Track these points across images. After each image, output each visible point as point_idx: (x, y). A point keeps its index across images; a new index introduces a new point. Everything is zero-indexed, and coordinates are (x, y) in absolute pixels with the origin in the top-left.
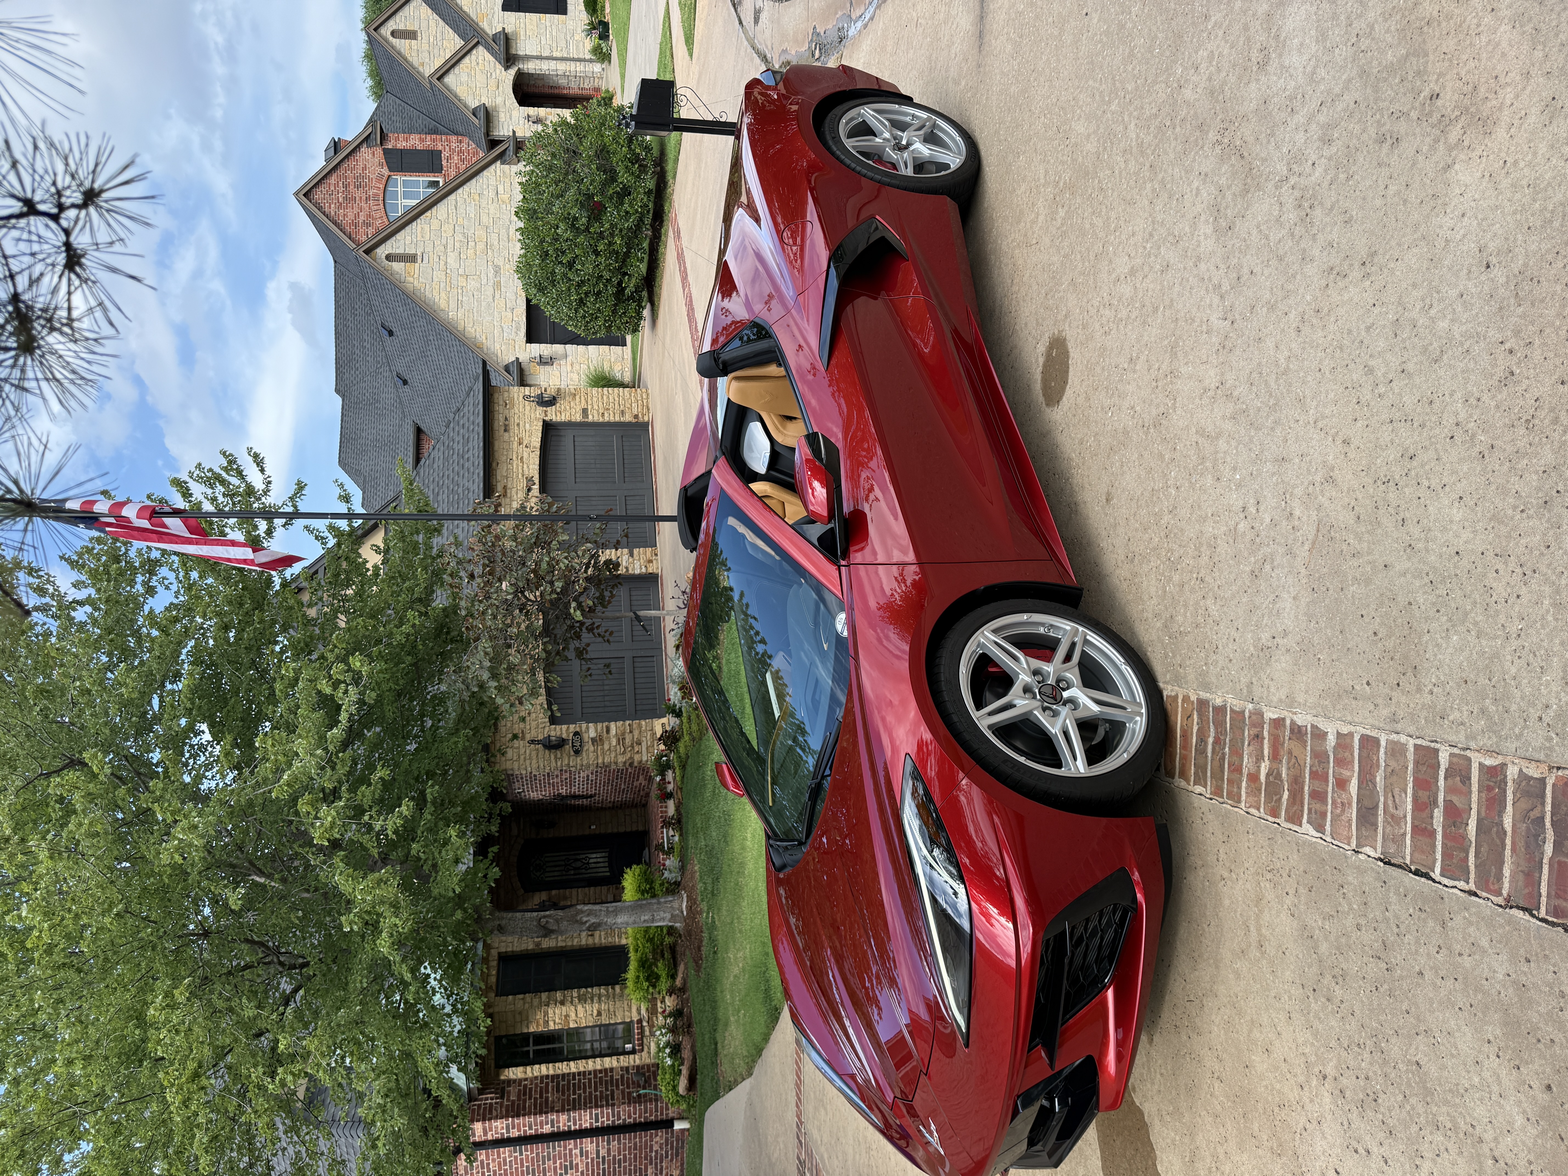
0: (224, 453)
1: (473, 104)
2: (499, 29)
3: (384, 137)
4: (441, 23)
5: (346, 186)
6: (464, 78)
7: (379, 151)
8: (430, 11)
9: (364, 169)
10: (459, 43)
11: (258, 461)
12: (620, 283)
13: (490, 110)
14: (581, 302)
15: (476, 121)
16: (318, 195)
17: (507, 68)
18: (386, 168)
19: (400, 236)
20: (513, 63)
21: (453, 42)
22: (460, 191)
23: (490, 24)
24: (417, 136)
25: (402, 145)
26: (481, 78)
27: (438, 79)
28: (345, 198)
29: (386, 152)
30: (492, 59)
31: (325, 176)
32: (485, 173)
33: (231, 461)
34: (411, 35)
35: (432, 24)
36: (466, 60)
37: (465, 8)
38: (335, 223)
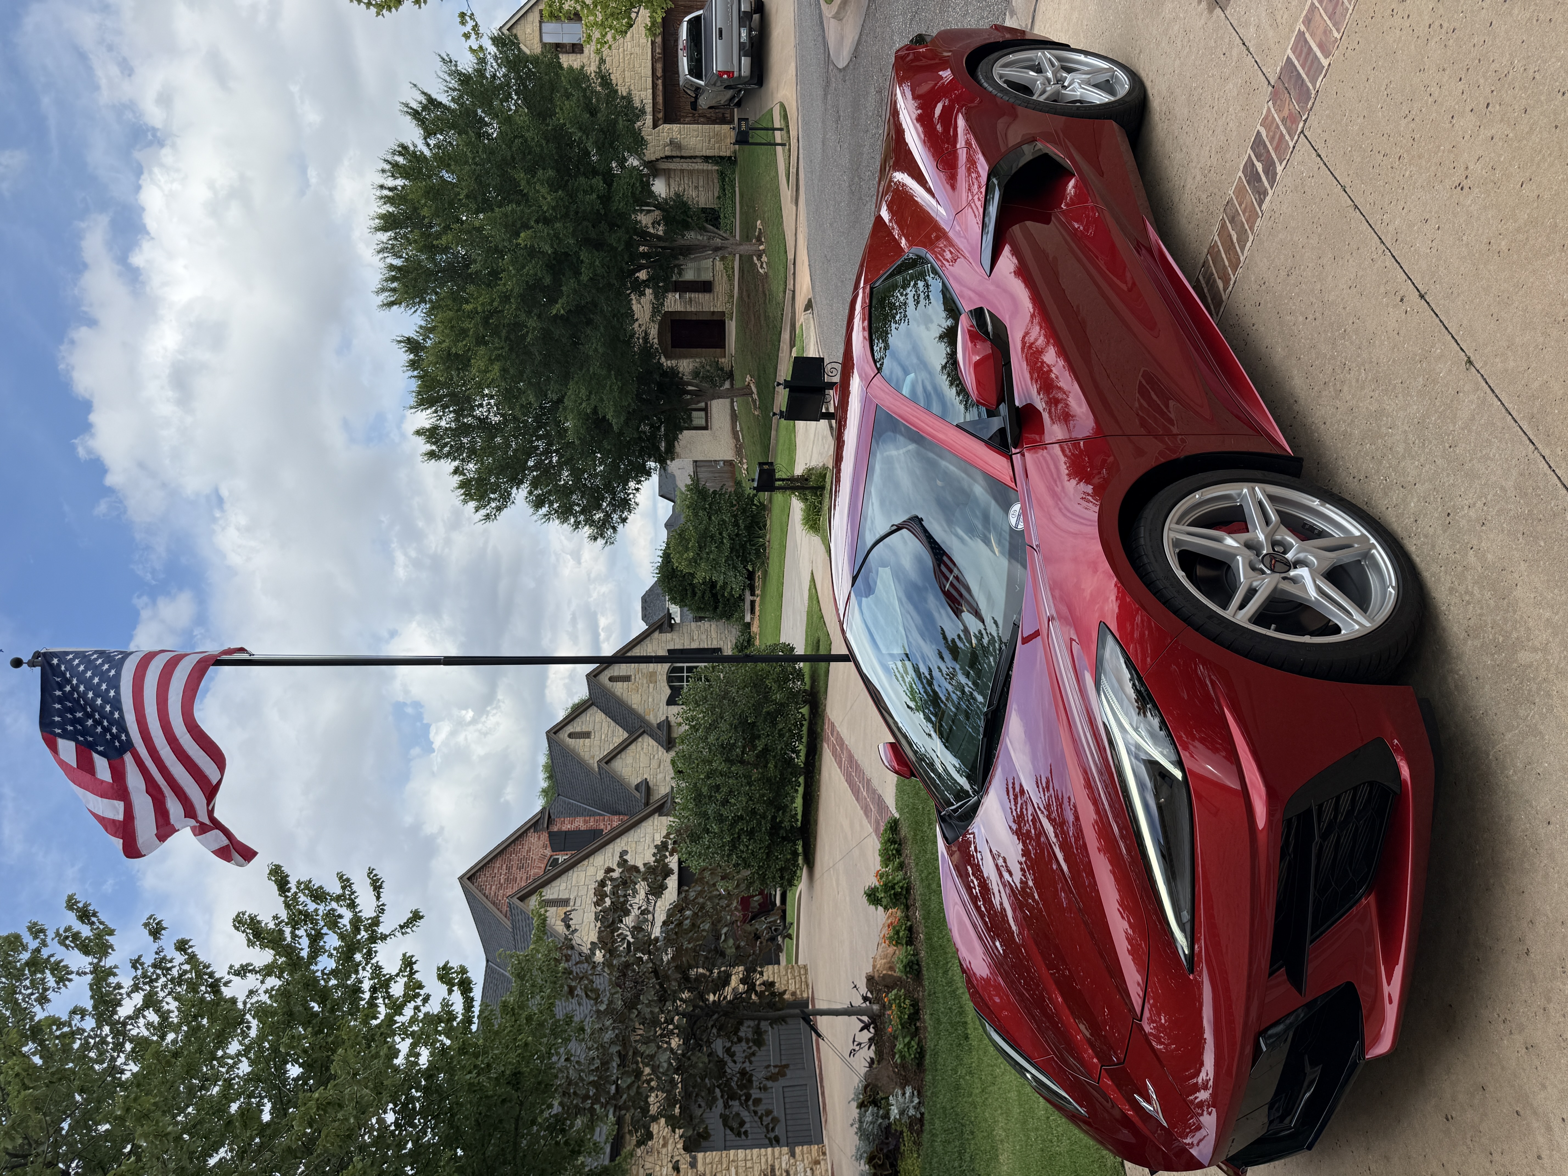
0: (341, 877)
1: (635, 781)
2: (664, 718)
3: (550, 821)
4: (613, 724)
5: (508, 868)
6: (629, 760)
7: (545, 836)
8: (604, 716)
9: (529, 851)
10: (626, 735)
11: (377, 886)
12: (774, 818)
13: (651, 784)
14: (734, 847)
15: (637, 794)
16: (481, 879)
17: (668, 750)
18: (549, 849)
19: (555, 883)
20: (674, 746)
21: (621, 735)
22: (618, 840)
23: (656, 716)
24: (582, 819)
25: (567, 827)
26: (644, 761)
27: (607, 763)
28: (507, 880)
29: (551, 835)
30: (655, 744)
31: (491, 860)
32: (644, 824)
33: (346, 883)
34: (586, 735)
35: (605, 725)
36: (633, 746)
37: (634, 706)
38: (494, 903)
